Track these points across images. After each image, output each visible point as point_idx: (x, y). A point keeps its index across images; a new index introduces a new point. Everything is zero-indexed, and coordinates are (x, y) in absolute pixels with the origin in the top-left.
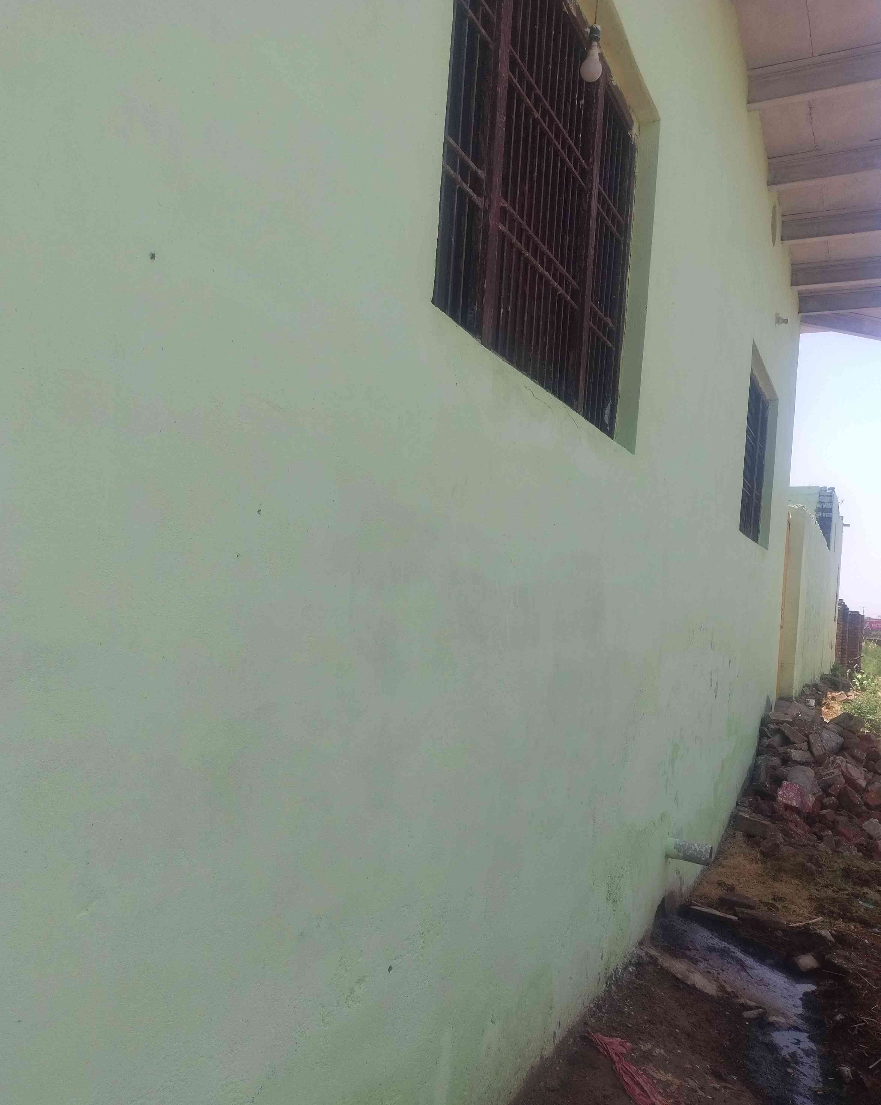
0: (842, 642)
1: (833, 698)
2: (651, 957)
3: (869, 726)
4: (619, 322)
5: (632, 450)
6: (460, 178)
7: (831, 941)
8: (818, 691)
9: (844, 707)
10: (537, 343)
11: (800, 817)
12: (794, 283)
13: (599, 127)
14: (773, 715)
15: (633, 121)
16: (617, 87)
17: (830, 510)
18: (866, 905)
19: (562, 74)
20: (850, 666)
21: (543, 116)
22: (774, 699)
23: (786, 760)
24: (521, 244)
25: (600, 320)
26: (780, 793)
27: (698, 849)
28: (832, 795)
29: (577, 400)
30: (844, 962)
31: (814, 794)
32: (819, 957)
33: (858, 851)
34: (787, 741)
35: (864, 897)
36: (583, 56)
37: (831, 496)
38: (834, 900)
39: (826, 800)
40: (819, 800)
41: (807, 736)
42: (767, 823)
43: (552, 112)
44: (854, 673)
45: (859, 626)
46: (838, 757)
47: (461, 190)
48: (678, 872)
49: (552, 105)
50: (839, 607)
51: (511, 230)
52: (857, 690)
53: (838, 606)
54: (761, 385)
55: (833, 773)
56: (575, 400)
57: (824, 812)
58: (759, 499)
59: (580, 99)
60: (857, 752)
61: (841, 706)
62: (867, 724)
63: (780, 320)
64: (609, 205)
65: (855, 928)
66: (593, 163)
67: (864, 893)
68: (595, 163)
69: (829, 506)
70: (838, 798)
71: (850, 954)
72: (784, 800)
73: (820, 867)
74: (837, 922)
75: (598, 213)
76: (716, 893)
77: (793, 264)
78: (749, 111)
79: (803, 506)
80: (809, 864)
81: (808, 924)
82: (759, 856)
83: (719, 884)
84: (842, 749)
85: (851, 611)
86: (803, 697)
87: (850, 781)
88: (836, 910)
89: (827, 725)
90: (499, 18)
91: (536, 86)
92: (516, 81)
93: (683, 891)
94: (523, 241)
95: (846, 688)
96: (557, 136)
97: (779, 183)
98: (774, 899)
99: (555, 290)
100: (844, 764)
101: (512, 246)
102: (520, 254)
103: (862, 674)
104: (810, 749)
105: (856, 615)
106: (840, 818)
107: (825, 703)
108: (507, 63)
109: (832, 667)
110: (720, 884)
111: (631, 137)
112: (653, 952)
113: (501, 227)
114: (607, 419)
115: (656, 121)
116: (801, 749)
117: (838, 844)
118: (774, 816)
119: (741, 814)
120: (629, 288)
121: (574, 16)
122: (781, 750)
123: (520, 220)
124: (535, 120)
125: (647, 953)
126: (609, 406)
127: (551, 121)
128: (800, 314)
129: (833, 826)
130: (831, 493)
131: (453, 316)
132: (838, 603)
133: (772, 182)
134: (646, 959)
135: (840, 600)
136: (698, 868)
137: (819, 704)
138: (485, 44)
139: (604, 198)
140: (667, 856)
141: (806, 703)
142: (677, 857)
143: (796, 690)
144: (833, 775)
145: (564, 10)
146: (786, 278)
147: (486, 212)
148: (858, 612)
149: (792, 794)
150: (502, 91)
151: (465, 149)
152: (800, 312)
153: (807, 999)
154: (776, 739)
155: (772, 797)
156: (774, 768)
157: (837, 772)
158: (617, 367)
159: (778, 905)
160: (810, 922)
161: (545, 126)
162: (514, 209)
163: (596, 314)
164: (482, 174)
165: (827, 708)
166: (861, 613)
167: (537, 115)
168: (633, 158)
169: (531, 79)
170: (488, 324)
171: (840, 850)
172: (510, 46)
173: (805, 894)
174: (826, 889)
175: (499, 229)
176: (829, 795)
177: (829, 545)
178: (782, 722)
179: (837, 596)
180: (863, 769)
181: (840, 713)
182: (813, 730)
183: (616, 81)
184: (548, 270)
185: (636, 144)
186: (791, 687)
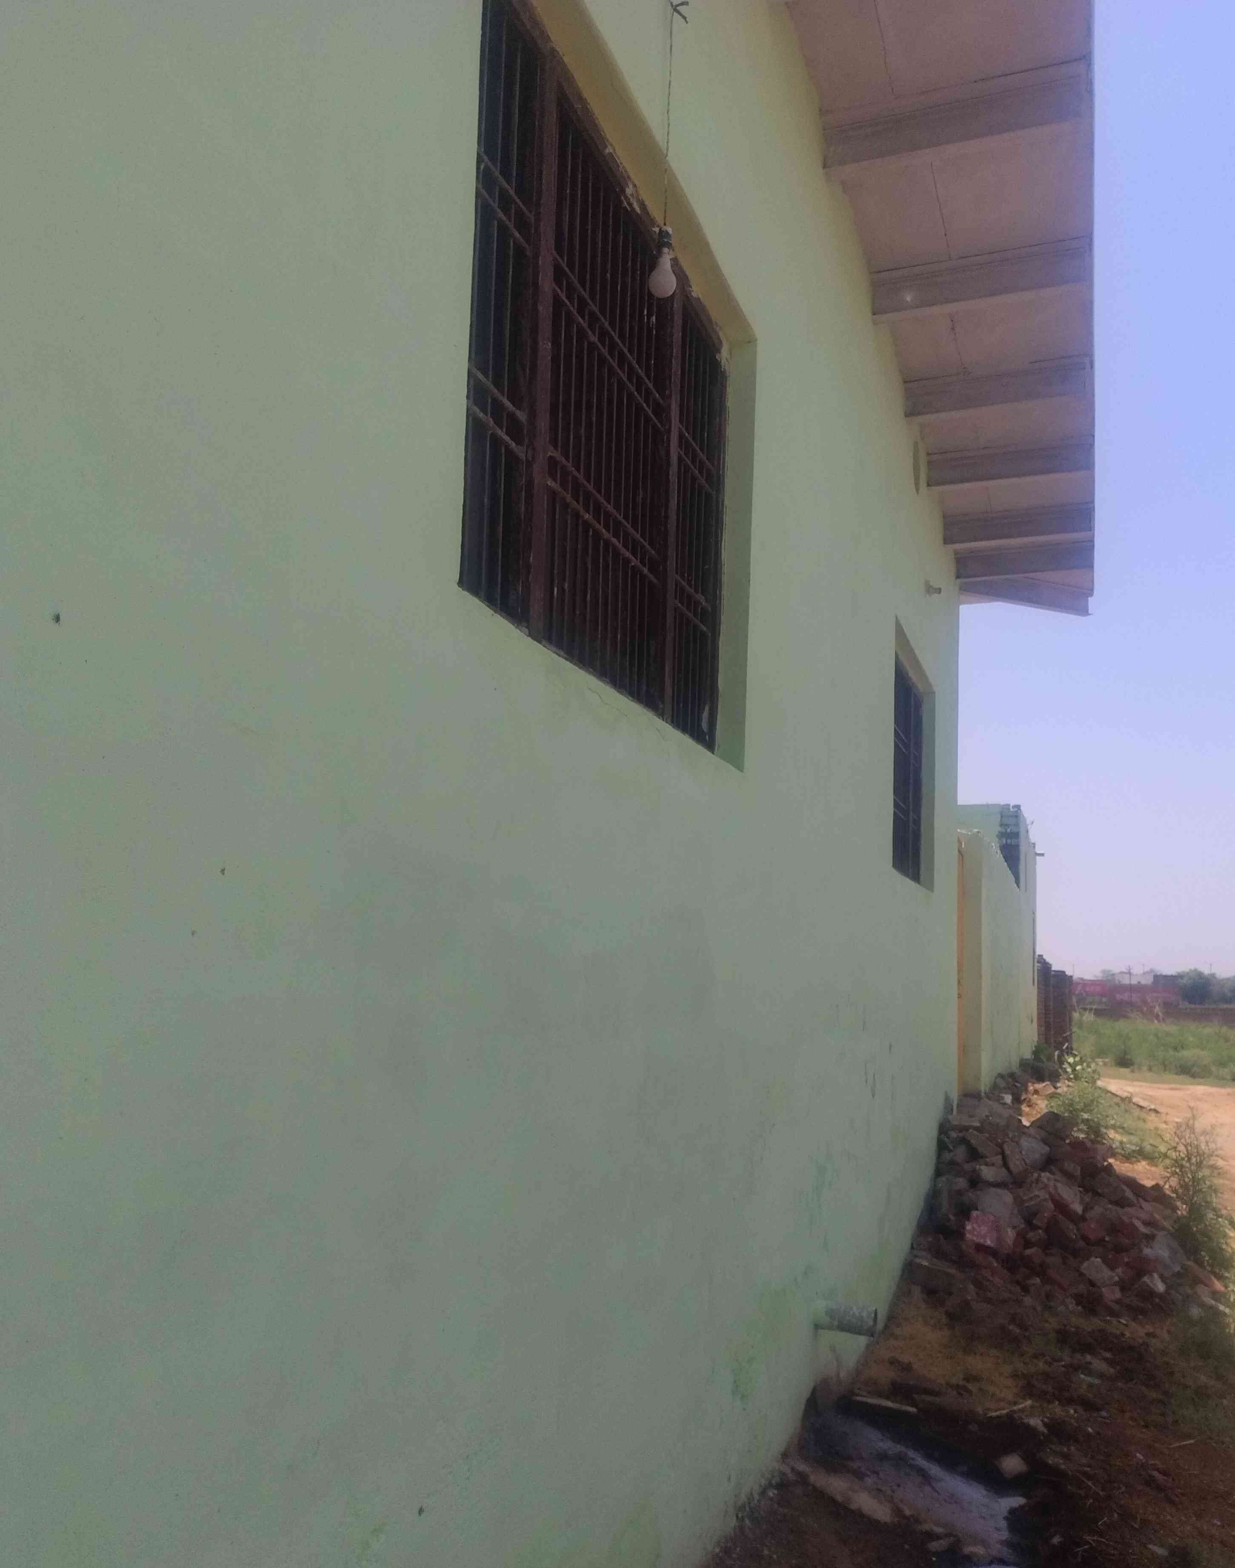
0: (1046, 1014)
1: (1036, 1092)
2: (800, 1474)
3: (1085, 1128)
4: (715, 598)
5: (740, 767)
6: (492, 422)
7: (1043, 1434)
8: (1016, 1081)
9: (1051, 1103)
10: (605, 628)
11: (997, 1260)
12: (948, 540)
13: (676, 351)
14: (955, 1119)
15: (721, 343)
16: (699, 299)
17: (1016, 835)
18: (1089, 1379)
19: (624, 285)
20: (1059, 1046)
21: (602, 339)
22: (955, 1096)
23: (975, 1182)
24: (579, 504)
25: (689, 597)
26: (969, 1227)
27: (857, 1314)
28: (1039, 1228)
29: (663, 703)
30: (1061, 1461)
31: (1014, 1227)
32: (1029, 1458)
33: (1077, 1304)
34: (974, 1155)
35: (1087, 1369)
36: (653, 264)
37: (1017, 817)
38: (1046, 1376)
39: (1031, 1235)
40: (1021, 1235)
41: (1000, 1146)
42: (953, 1271)
43: (613, 333)
44: (1063, 1056)
45: (1067, 991)
46: (1043, 1174)
47: (494, 437)
48: (833, 1350)
49: (612, 324)
50: (1038, 966)
51: (563, 484)
52: (1069, 1079)
53: (1036, 964)
54: (911, 674)
55: (1039, 1196)
56: (660, 703)
57: (1028, 1252)
58: (917, 822)
59: (649, 315)
60: (1069, 1166)
61: (1046, 1102)
62: (1083, 1127)
63: (931, 590)
64: (694, 450)
65: (1076, 1412)
66: (670, 396)
67: (1086, 1363)
68: (673, 397)
69: (1015, 830)
70: (1047, 1231)
71: (1069, 1449)
72: (975, 1239)
73: (1026, 1330)
74: (1050, 1406)
75: (680, 459)
76: (886, 1375)
77: (944, 517)
78: (875, 323)
79: (978, 832)
80: (1011, 1327)
81: (1014, 1411)
82: (944, 1320)
83: (891, 1363)
84: (1049, 1163)
85: (1055, 971)
86: (995, 1091)
87: (1061, 1207)
88: (1050, 1389)
89: (1026, 1130)
90: (538, 219)
91: (589, 301)
92: (563, 297)
93: (842, 1375)
94: (581, 499)
95: (1054, 1077)
96: (621, 365)
97: (919, 414)
98: (964, 1379)
99: (627, 561)
100: (1052, 1183)
101: (565, 506)
102: (577, 516)
103: (1075, 1056)
104: (1005, 1164)
105: (1061, 975)
106: (1050, 1260)
107: (1025, 1099)
108: (550, 273)
109: (1034, 1049)
110: (893, 1362)
111: (721, 362)
112: (802, 1467)
113: (550, 482)
114: (704, 725)
115: (751, 341)
116: (993, 1165)
117: (1049, 1296)
118: (963, 1262)
119: (918, 1261)
120: (725, 555)
121: (637, 213)
122: (967, 1167)
123: (576, 473)
124: (592, 346)
125: (793, 1469)
126: (707, 708)
127: (612, 347)
128: (959, 581)
129: (1041, 1271)
130: (1016, 812)
131: (489, 600)
132: (1036, 960)
133: (910, 413)
134: (792, 1477)
135: (1039, 956)
136: (862, 1341)
137: (1017, 1100)
138: (520, 252)
139: (687, 441)
140: (817, 1327)
141: (999, 1100)
142: (830, 1328)
143: (984, 1084)
144: (1038, 1200)
145: (624, 206)
146: (937, 535)
147: (529, 464)
148: (1064, 972)
149: (984, 1229)
150: (545, 310)
151: (497, 384)
152: (958, 577)
153: (1014, 1518)
154: (960, 1154)
155: (959, 1234)
156: (960, 1193)
157: (1043, 1195)
158: (715, 657)
159: (970, 1386)
160: (1015, 1408)
161: (605, 351)
162: (567, 459)
163: (683, 590)
164: (522, 416)
165: (1029, 1106)
166: (1068, 973)
167: (594, 339)
168: (724, 387)
169: (583, 293)
170: (537, 607)
171: (1052, 1304)
172: (554, 252)
173: (1007, 1369)
174: (1035, 1361)
175: (547, 485)
176: (1034, 1228)
177: (1017, 882)
178: (966, 1129)
179: (1034, 952)
180: (1077, 1189)
181: (1045, 1111)
182: (1008, 1138)
183: (697, 290)
184: (616, 535)
185: (727, 372)
186: (978, 1078)
